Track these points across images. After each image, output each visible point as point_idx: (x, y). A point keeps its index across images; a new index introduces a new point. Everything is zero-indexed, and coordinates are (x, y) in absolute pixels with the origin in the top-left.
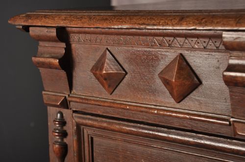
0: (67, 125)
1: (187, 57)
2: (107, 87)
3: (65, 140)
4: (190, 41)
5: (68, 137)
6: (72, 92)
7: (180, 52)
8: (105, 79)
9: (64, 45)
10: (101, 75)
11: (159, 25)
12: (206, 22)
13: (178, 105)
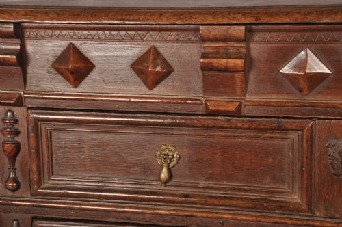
0: (20, 123)
1: (159, 49)
2: (72, 80)
3: (17, 139)
4: (164, 35)
5: (21, 135)
6: (27, 89)
7: (153, 44)
8: (72, 73)
9: (18, 41)
10: (67, 70)
11: (139, 20)
12: (185, 17)
13: (150, 92)
